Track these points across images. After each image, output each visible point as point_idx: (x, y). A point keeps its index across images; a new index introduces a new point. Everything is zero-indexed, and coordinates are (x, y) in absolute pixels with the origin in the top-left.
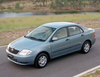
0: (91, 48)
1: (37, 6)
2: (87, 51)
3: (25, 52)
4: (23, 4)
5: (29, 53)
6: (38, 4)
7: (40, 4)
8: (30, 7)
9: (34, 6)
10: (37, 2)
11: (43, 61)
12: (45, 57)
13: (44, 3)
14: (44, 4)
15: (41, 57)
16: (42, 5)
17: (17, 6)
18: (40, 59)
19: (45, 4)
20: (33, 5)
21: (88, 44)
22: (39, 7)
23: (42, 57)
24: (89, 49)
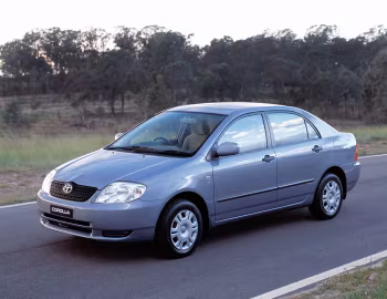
0: (344, 201)
1: (88, 115)
2: (332, 211)
3: (119, 193)
4: (34, 108)
5: (137, 196)
6: (92, 107)
7: (97, 107)
8: (60, 117)
9: (77, 113)
10: (86, 102)
11: (185, 230)
12: (192, 214)
13: (112, 104)
14: (113, 109)
15: (180, 214)
16: (107, 110)
17: (11, 115)
18: (176, 219)
19: (116, 107)
20: (72, 111)
21: (335, 184)
22: (97, 120)
23: (184, 215)
24: (338, 203)
